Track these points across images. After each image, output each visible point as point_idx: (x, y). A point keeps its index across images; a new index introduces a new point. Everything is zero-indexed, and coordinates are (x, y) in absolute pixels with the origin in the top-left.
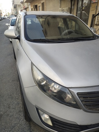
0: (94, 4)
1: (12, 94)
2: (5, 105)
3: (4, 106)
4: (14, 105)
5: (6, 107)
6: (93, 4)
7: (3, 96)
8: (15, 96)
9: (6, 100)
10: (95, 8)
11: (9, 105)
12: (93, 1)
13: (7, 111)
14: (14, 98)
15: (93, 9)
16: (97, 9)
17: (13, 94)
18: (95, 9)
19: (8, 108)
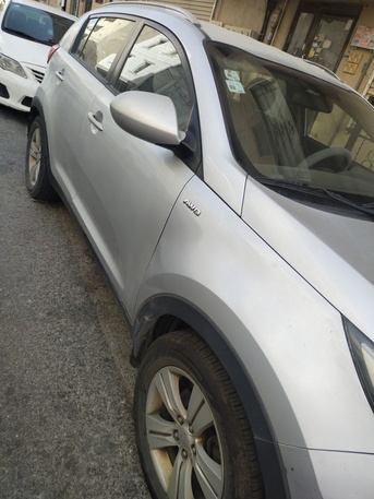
0: (360, 53)
1: (66, 389)
2: (49, 448)
3: (47, 456)
4: (92, 451)
5: (58, 464)
6: (355, 53)
7: (26, 397)
8: (84, 398)
9: (43, 420)
10: (360, 69)
11: (69, 449)
12: (357, 41)
13: (68, 484)
14: (84, 409)
15: (351, 71)
16: (364, 73)
17: (71, 387)
18: (359, 74)
19: (67, 466)
